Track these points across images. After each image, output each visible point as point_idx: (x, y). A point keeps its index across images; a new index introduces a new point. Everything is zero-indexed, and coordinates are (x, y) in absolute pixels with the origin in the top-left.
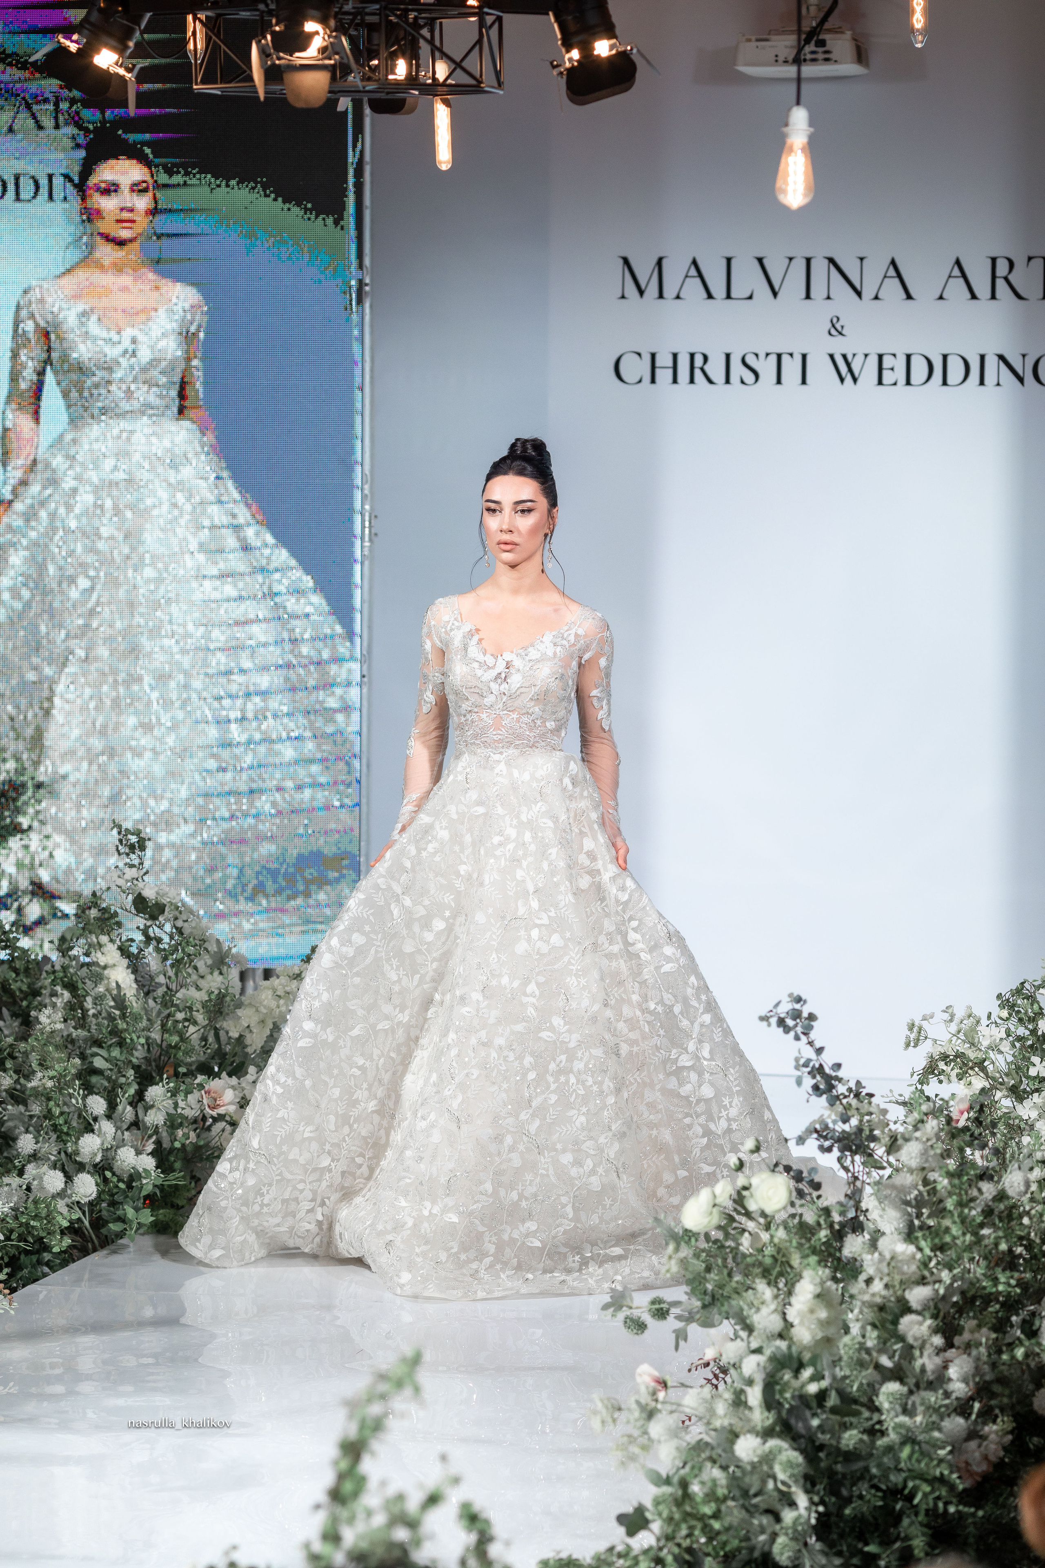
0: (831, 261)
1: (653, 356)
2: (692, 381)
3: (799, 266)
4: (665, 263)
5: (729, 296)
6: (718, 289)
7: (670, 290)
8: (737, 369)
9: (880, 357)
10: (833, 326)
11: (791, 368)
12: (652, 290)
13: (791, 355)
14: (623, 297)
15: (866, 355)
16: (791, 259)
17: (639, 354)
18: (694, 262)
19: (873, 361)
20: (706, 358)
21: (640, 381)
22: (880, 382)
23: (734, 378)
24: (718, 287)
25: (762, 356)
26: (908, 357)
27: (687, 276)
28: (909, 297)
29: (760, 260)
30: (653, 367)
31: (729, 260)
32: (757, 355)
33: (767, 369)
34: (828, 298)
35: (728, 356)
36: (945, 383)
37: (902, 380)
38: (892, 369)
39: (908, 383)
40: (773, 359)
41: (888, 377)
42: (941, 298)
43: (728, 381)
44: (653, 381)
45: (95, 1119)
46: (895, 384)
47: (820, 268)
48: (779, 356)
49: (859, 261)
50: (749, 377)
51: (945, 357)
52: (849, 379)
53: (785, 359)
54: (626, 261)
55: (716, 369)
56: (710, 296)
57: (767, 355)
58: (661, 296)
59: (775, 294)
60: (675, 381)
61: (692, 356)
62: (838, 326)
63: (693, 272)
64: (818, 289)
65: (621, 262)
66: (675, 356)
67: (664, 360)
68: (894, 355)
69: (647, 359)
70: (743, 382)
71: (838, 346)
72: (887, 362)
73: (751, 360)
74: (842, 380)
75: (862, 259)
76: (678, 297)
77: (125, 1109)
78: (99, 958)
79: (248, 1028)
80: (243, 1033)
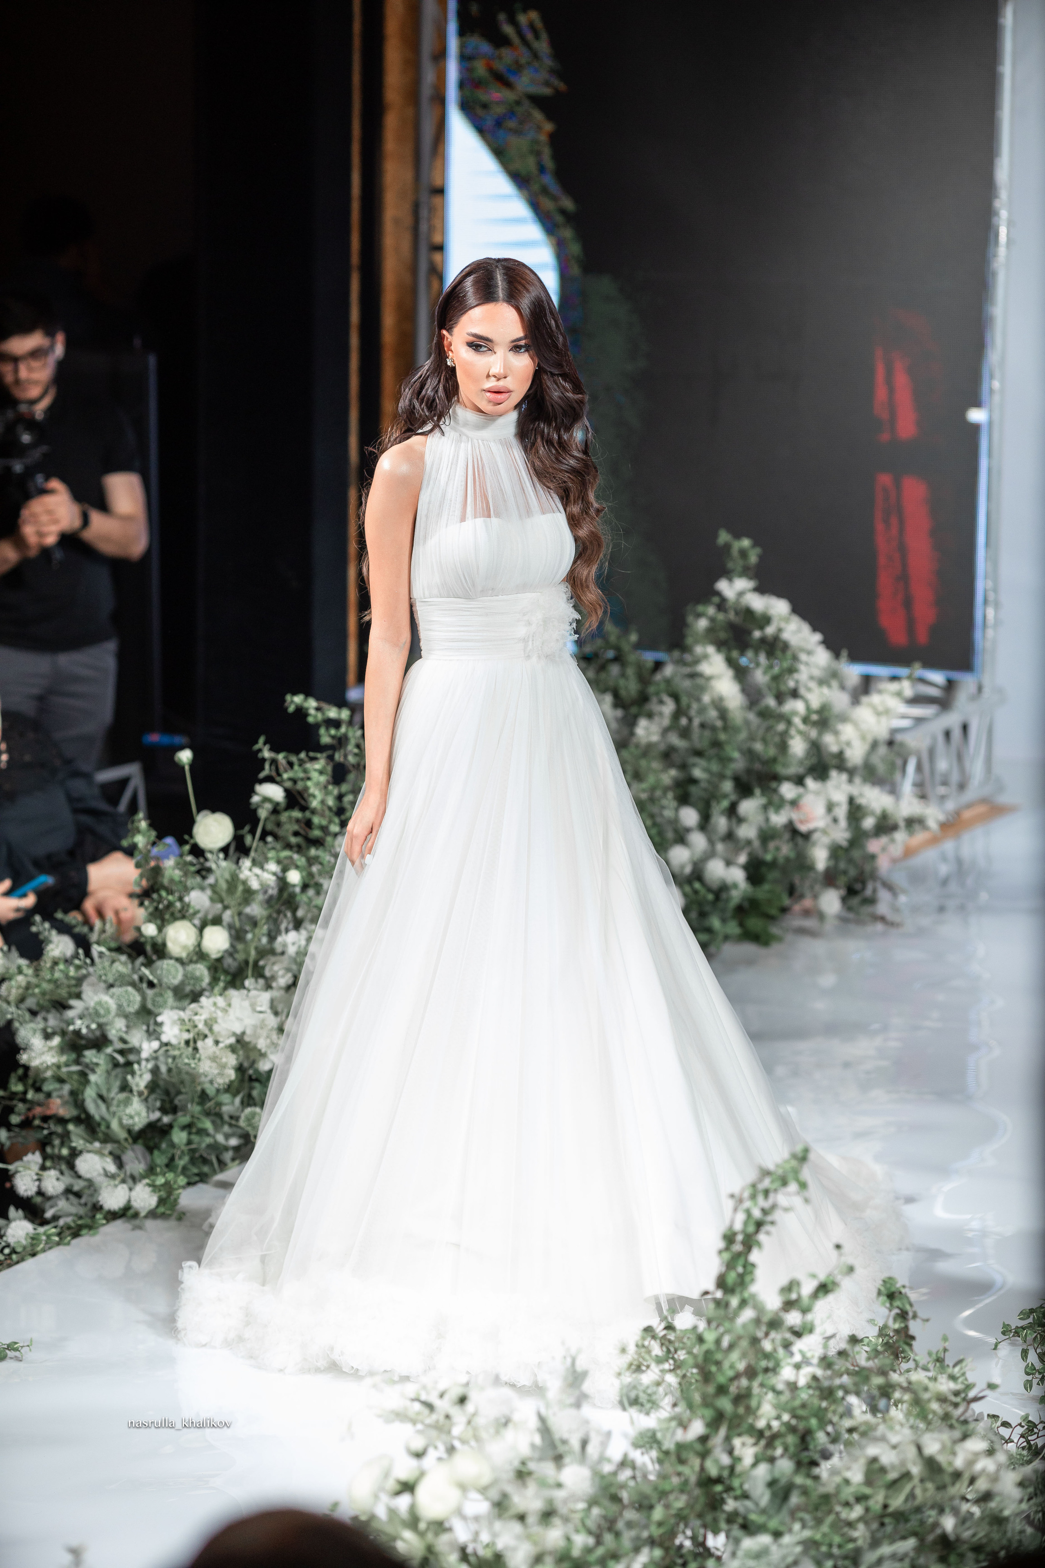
45: (687, 831)
77: (719, 821)
78: (705, 668)
79: (848, 744)
80: (844, 747)
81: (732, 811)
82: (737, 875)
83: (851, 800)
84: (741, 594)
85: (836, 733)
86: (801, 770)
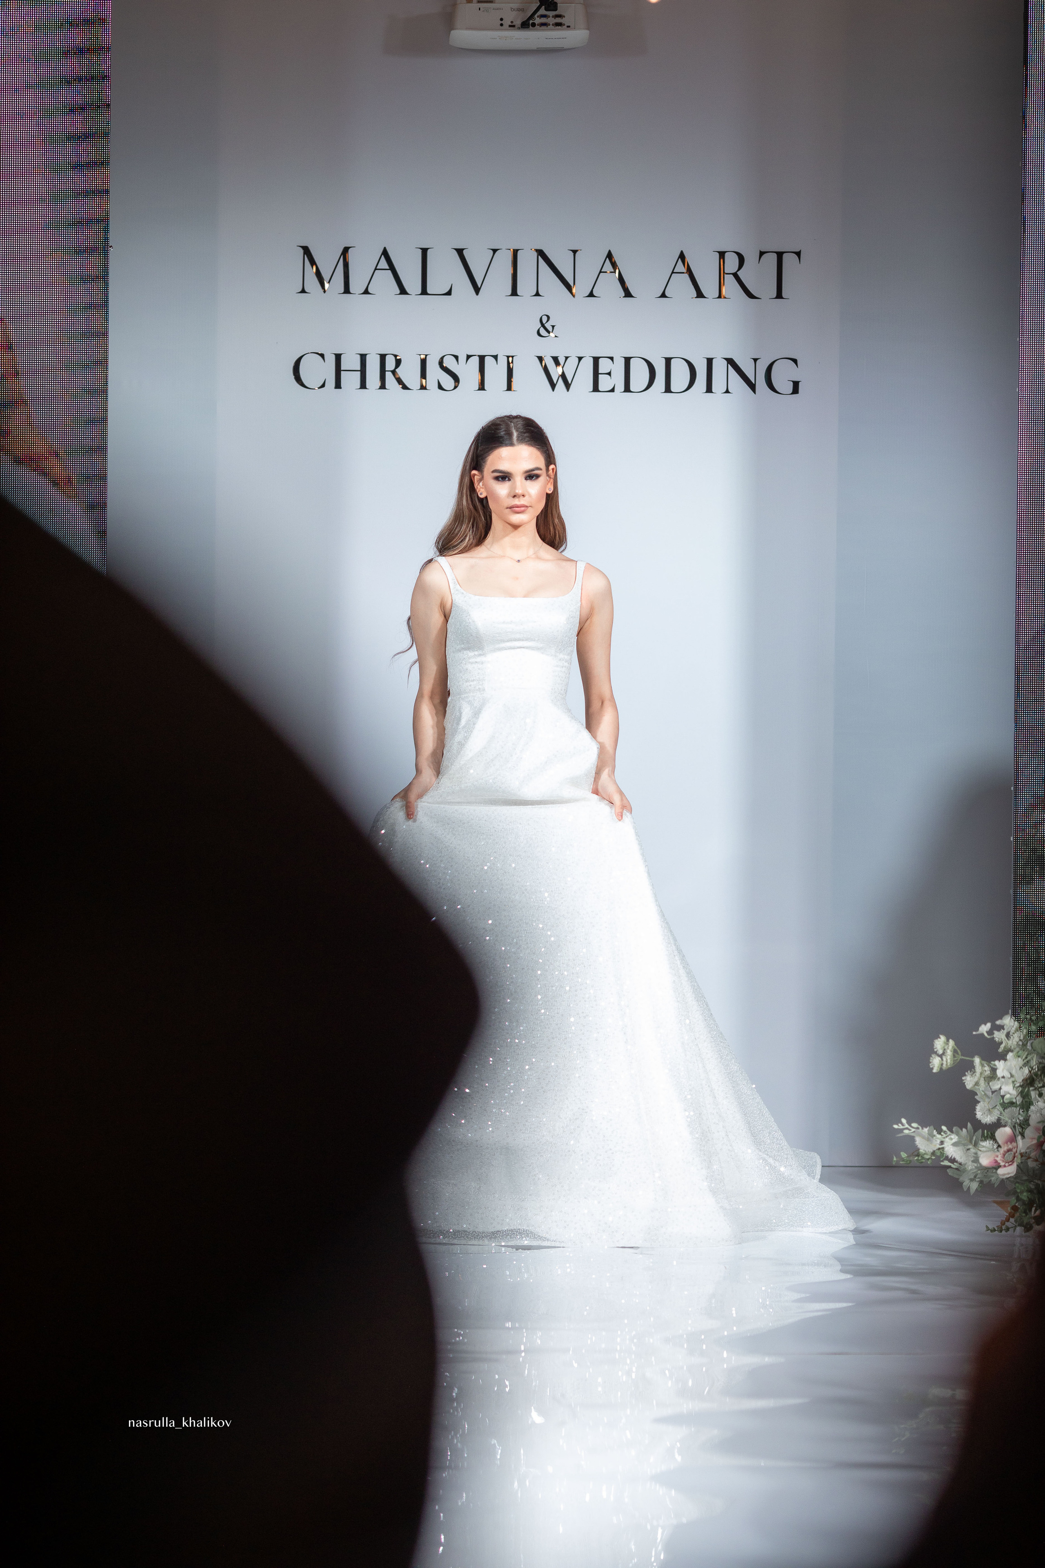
0: (541, 253)
1: (338, 357)
2: (383, 386)
3: (504, 260)
4: (351, 253)
5: (424, 292)
6: (412, 283)
7: (357, 285)
8: (434, 372)
9: (596, 360)
10: (543, 325)
11: (496, 373)
12: (336, 283)
13: (496, 357)
14: (303, 291)
15: (580, 359)
16: (495, 251)
17: (322, 356)
18: (385, 253)
19: (588, 364)
20: (398, 361)
21: (323, 386)
22: (596, 389)
23: (431, 382)
24: (412, 280)
25: (462, 359)
26: (627, 360)
27: (376, 270)
28: (628, 294)
29: (460, 252)
30: (338, 370)
31: (424, 251)
32: (456, 357)
33: (468, 372)
34: (537, 294)
35: (423, 359)
36: (668, 389)
37: (620, 386)
38: (609, 374)
39: (627, 389)
40: (475, 361)
41: (604, 383)
42: (663, 295)
43: (423, 386)
44: (338, 385)
46: (613, 390)
47: (527, 261)
48: (482, 358)
49: (572, 254)
50: (448, 382)
51: (668, 361)
52: (560, 384)
53: (489, 361)
54: (306, 251)
55: (410, 372)
56: (403, 291)
57: (468, 357)
58: (347, 290)
59: (477, 290)
60: (363, 385)
61: (383, 357)
62: (548, 326)
63: (384, 264)
64: (526, 285)
65: (301, 251)
66: (363, 357)
67: (351, 362)
68: (612, 358)
69: (331, 360)
70: (440, 387)
71: (549, 347)
72: (604, 366)
73: (449, 363)
74: (553, 386)
75: (575, 252)
76: (366, 292)
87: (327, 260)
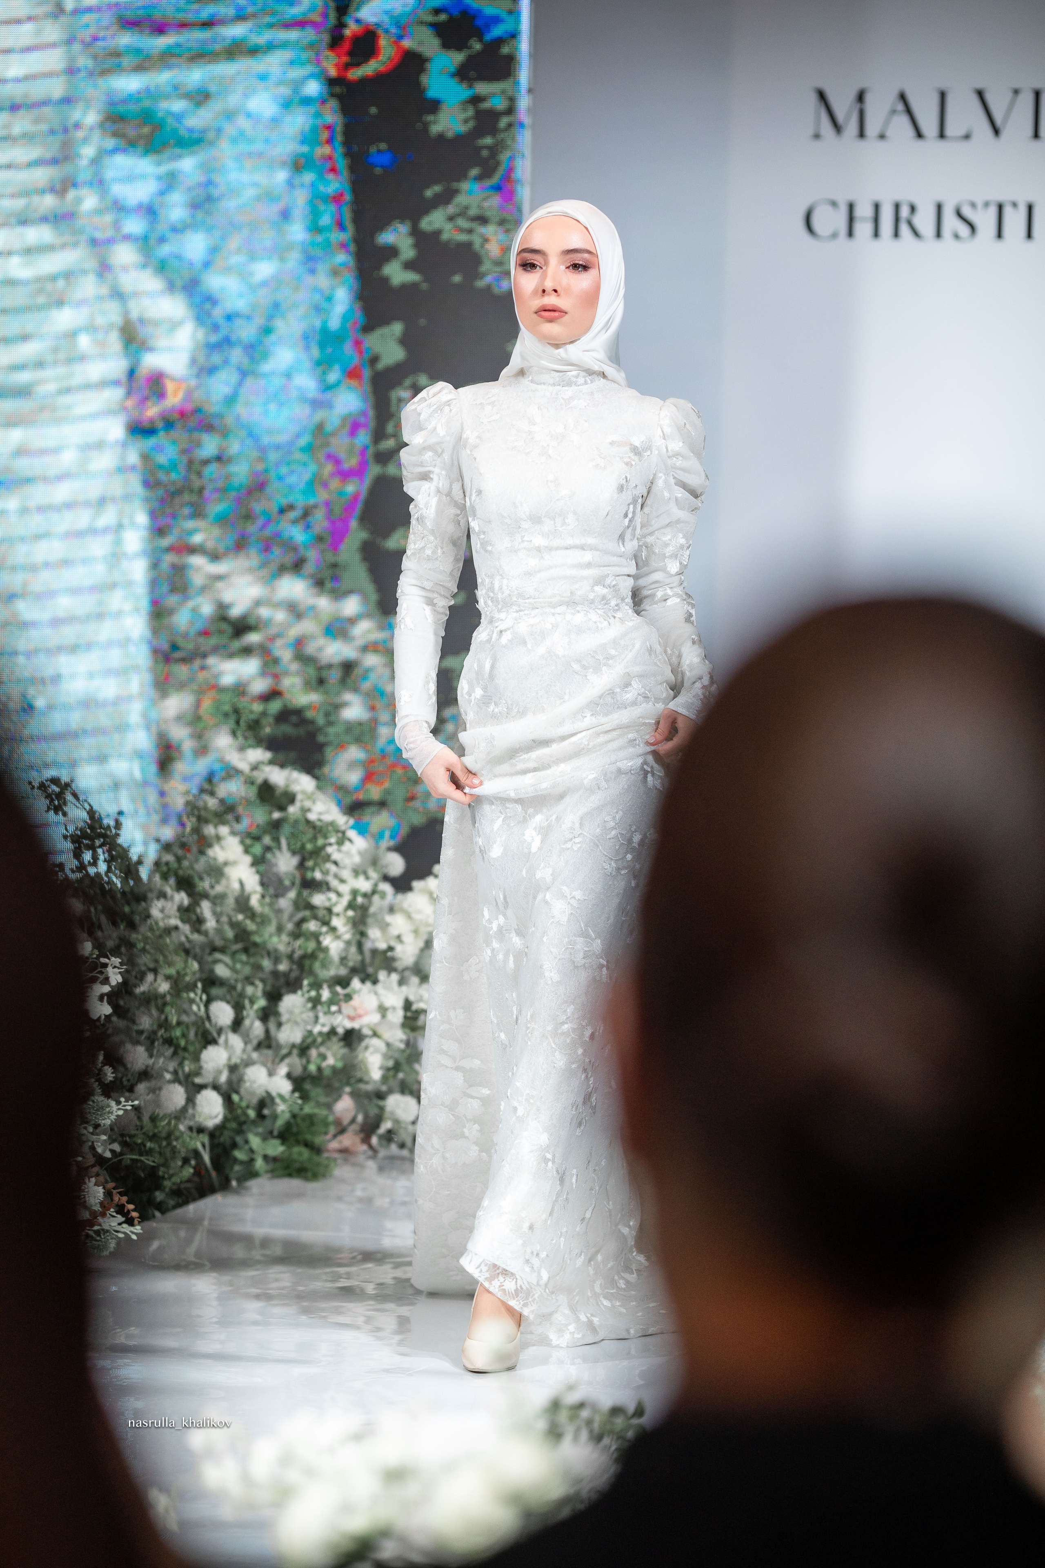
1: (851, 207)
2: (896, 234)
3: (1026, 100)
4: (867, 96)
5: (942, 135)
6: (929, 126)
7: (872, 129)
8: (950, 222)
11: (1015, 220)
12: (852, 128)
13: (1015, 205)
14: (817, 136)
16: (1017, 91)
17: (835, 204)
18: (903, 97)
20: (913, 209)
21: (835, 235)
23: (947, 231)
24: (929, 123)
25: (980, 205)
27: (894, 112)
29: (980, 93)
30: (851, 219)
31: (943, 96)
32: (974, 205)
33: (986, 221)
35: (939, 207)
40: (993, 209)
43: (938, 234)
44: (850, 233)
45: (220, 1031)
48: (1000, 206)
50: (965, 230)
53: (1007, 210)
54: (822, 96)
55: (925, 221)
56: (919, 135)
57: (987, 204)
58: (862, 134)
59: (996, 132)
60: (876, 234)
61: (897, 207)
63: (900, 107)
65: (816, 95)
66: (877, 207)
67: (864, 211)
69: (844, 209)
70: (956, 236)
73: (967, 210)
76: (882, 137)
77: (252, 1024)
78: (218, 853)
79: (399, 938)
80: (393, 943)
81: (268, 1014)
82: (281, 1086)
83: (408, 1005)
84: (255, 767)
85: (384, 927)
86: (343, 972)
87: (842, 105)
